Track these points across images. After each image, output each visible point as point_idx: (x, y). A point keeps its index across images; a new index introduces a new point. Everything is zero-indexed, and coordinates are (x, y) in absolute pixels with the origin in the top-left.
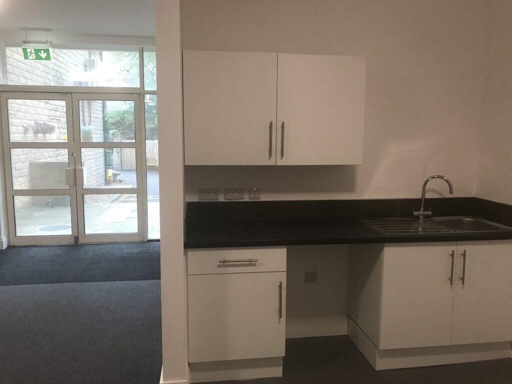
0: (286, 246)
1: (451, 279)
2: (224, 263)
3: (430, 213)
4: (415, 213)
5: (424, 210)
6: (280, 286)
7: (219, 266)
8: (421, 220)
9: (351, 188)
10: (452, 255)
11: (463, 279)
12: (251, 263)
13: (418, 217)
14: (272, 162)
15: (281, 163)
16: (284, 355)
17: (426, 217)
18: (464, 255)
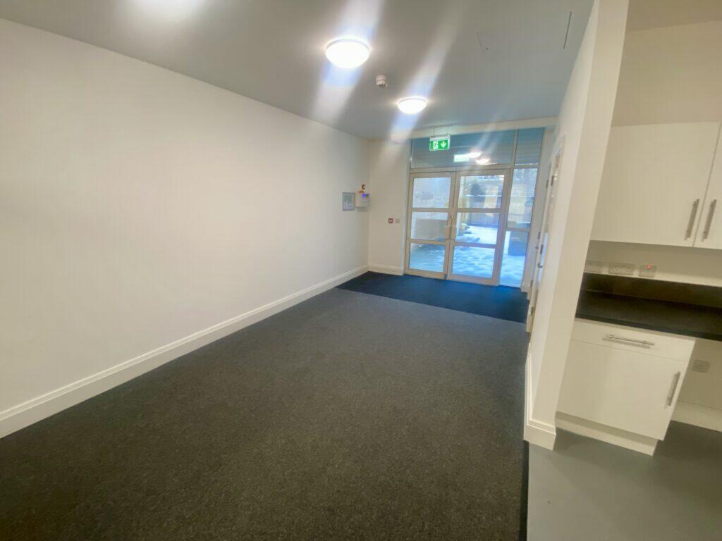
0: (695, 338)
2: (611, 338)
6: (678, 376)
7: (604, 339)
12: (645, 344)
14: (688, 243)
15: (700, 244)
16: (662, 438)
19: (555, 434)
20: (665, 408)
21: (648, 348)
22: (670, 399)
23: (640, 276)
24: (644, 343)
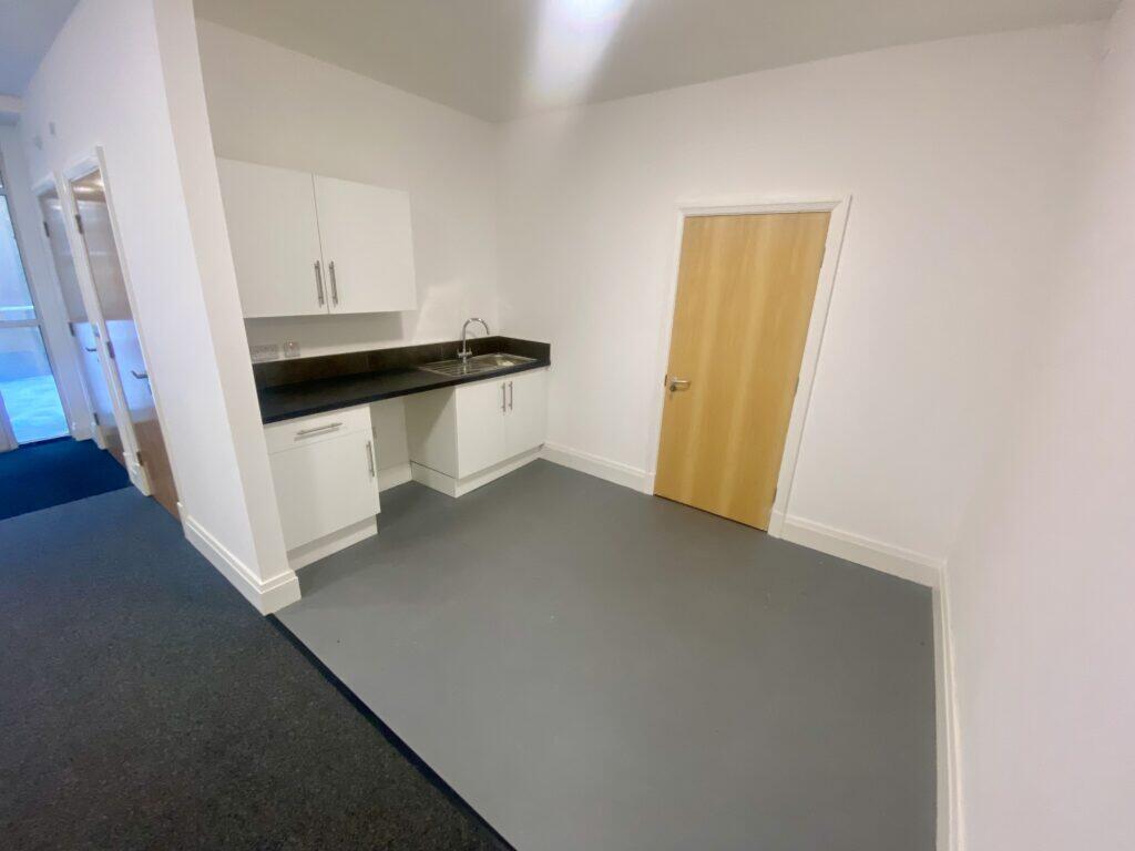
0: (369, 404)
1: (504, 407)
2: (302, 434)
3: (470, 353)
4: (460, 355)
5: (467, 351)
6: (369, 446)
7: (296, 439)
8: (465, 361)
9: (399, 336)
10: (504, 387)
11: (511, 405)
13: (462, 359)
14: (323, 311)
15: (335, 311)
16: (379, 512)
17: (468, 357)
18: (511, 385)
19: (296, 578)
20: (371, 481)
21: (337, 429)
22: (372, 471)
23: (286, 356)
24: (333, 426)
